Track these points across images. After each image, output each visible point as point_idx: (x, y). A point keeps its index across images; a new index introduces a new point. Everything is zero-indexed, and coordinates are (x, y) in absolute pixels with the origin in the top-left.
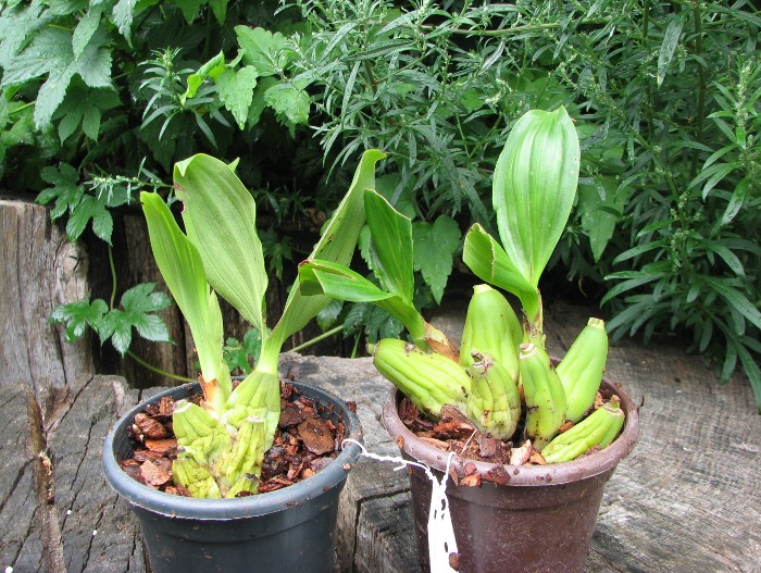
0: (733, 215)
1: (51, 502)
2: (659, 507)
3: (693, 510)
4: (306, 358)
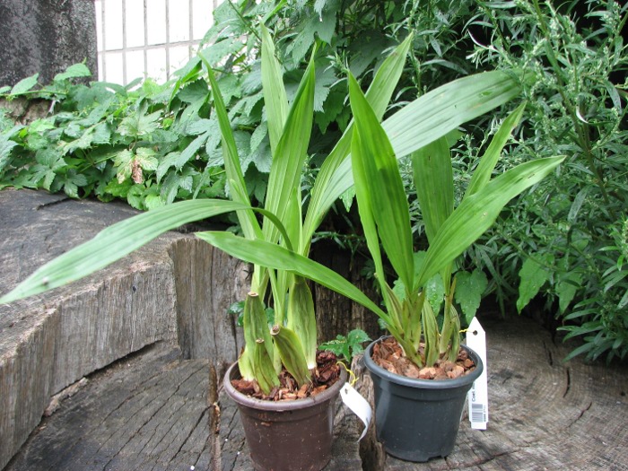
0: (624, 305)
1: (217, 433)
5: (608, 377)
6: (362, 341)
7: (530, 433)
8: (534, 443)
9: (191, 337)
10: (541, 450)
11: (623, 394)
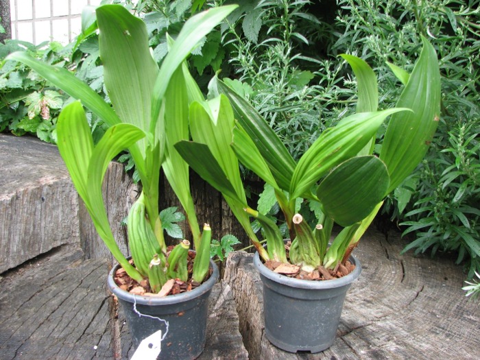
0: (458, 199)
1: (117, 318)
2: (414, 344)
3: (432, 348)
4: (249, 254)
5: (433, 267)
6: (233, 244)
7: (379, 310)
8: (383, 318)
9: (90, 245)
10: (389, 323)
11: (446, 279)
